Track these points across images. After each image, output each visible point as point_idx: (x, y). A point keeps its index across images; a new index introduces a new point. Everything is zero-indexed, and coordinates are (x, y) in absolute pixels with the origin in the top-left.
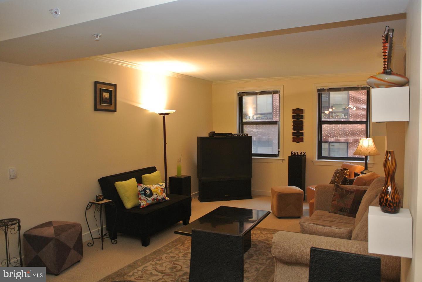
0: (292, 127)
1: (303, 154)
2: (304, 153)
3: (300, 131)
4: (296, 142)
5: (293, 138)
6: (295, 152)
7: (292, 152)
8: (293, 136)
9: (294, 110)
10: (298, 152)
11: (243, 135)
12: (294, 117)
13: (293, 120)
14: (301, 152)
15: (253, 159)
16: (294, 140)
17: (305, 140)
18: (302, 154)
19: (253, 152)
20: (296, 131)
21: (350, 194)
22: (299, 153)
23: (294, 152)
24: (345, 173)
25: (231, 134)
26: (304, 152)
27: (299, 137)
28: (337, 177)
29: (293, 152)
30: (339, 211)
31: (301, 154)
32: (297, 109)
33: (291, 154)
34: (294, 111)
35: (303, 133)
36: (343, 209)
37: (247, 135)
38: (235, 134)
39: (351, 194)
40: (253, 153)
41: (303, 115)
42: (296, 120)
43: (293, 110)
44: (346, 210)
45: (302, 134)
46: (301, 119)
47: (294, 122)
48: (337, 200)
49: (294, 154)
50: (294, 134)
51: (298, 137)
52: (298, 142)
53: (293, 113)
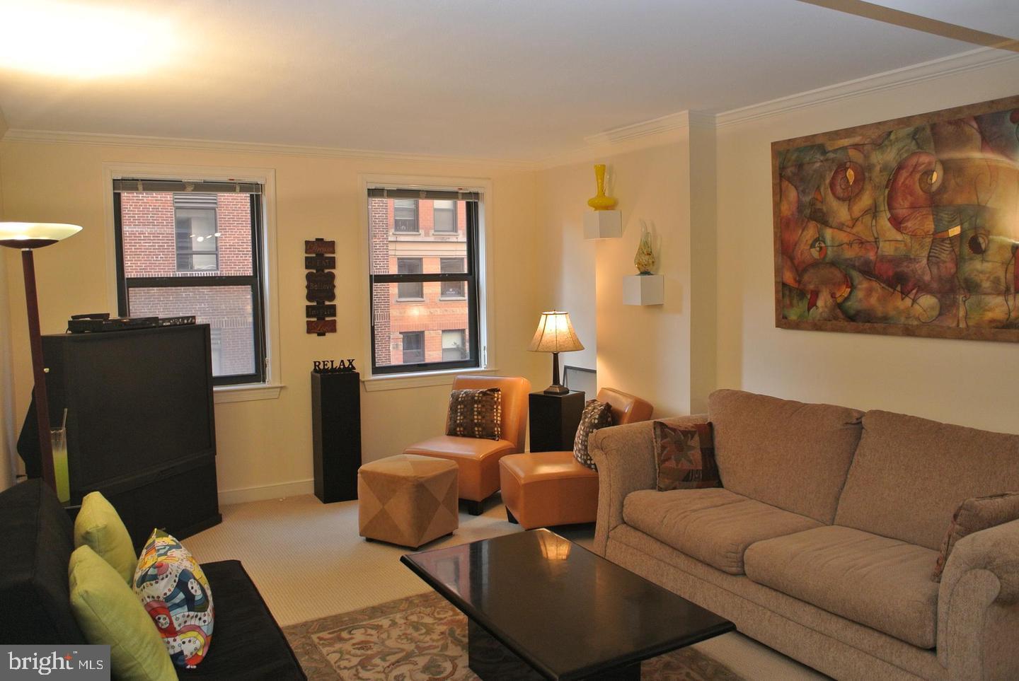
0: (305, 292)
1: (346, 366)
2: (351, 363)
3: (327, 303)
4: (315, 335)
5: (308, 323)
6: (324, 362)
7: (315, 362)
8: (308, 316)
9: (309, 241)
10: (332, 362)
11: (186, 321)
12: (309, 263)
13: (308, 271)
14: (342, 361)
15: (215, 395)
16: (311, 329)
17: (339, 326)
18: (344, 365)
19: (216, 372)
20: (315, 304)
21: (691, 439)
22: (337, 364)
23: (322, 363)
24: (496, 399)
25: (156, 319)
26: (349, 360)
27: (324, 319)
28: (476, 413)
29: (319, 363)
30: (683, 481)
31: (342, 367)
32: (316, 239)
33: (315, 369)
34: (309, 245)
35: (334, 307)
36: (691, 474)
37: (194, 320)
38: (164, 320)
39: (692, 437)
40: (213, 375)
41: (334, 257)
42: (315, 271)
43: (307, 243)
44: (697, 476)
45: (332, 310)
46: (327, 268)
47: (309, 277)
48: (673, 457)
49: (321, 367)
50: (310, 311)
51: (321, 318)
52: (321, 334)
53: (306, 252)
